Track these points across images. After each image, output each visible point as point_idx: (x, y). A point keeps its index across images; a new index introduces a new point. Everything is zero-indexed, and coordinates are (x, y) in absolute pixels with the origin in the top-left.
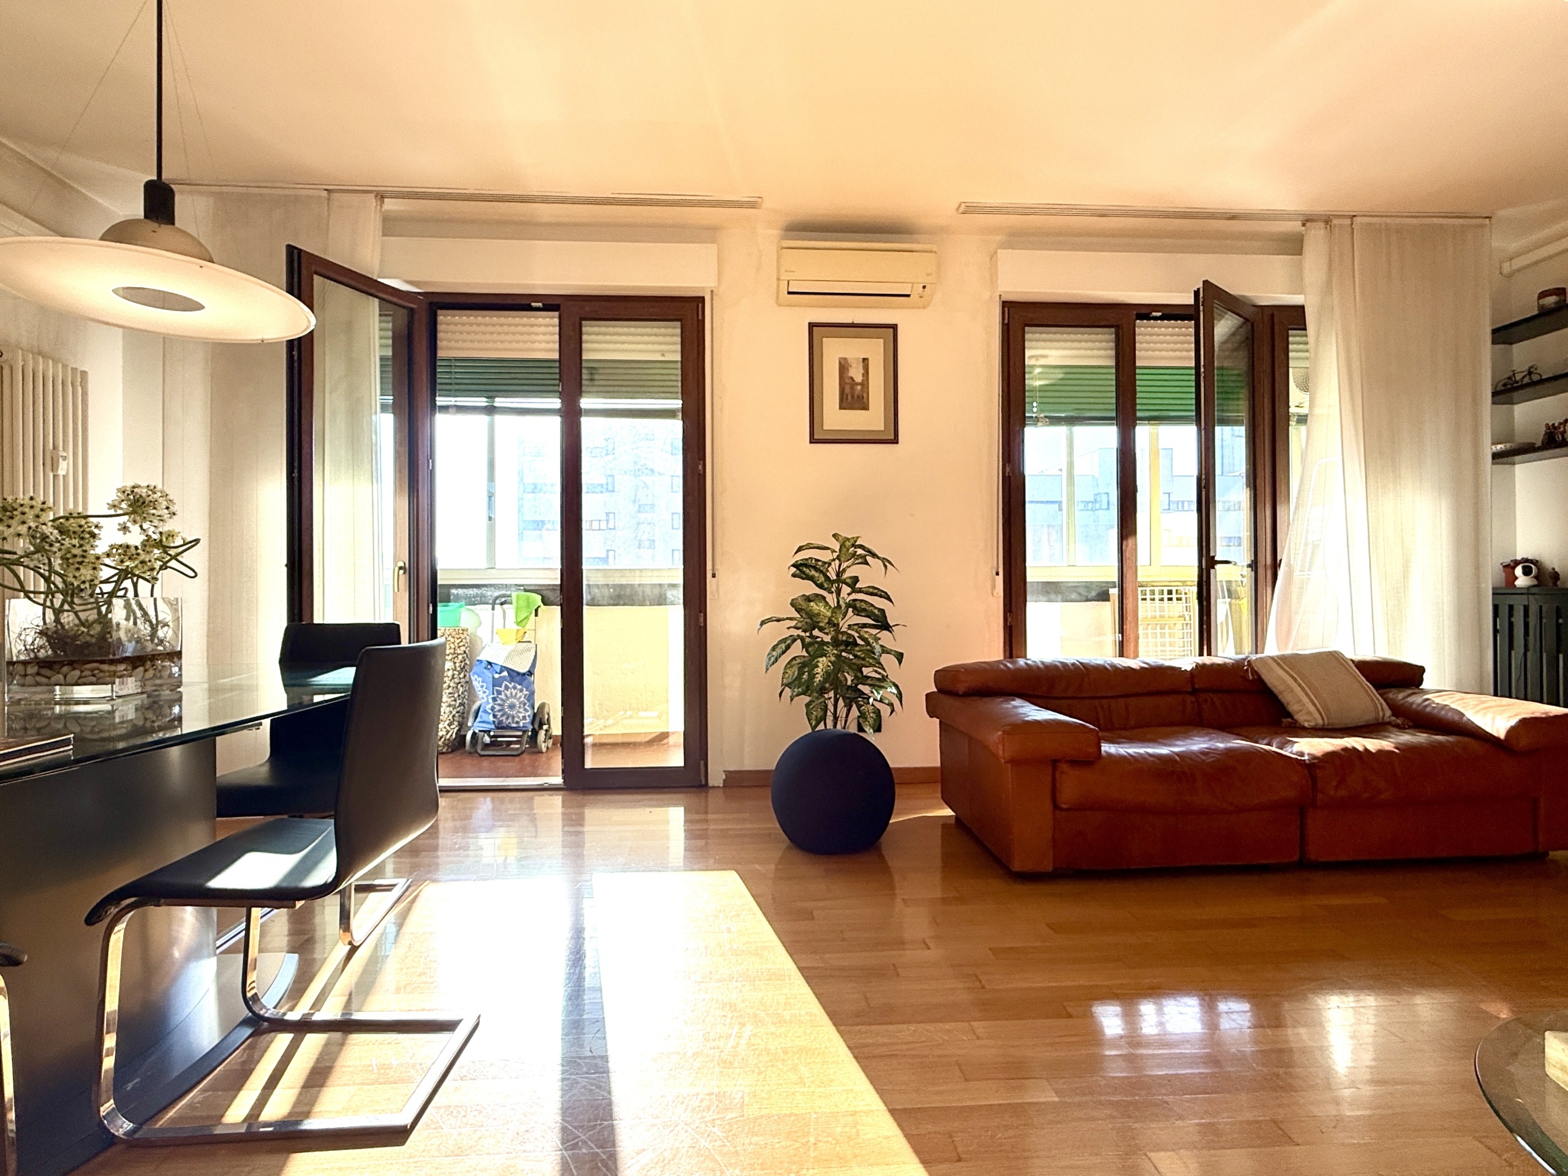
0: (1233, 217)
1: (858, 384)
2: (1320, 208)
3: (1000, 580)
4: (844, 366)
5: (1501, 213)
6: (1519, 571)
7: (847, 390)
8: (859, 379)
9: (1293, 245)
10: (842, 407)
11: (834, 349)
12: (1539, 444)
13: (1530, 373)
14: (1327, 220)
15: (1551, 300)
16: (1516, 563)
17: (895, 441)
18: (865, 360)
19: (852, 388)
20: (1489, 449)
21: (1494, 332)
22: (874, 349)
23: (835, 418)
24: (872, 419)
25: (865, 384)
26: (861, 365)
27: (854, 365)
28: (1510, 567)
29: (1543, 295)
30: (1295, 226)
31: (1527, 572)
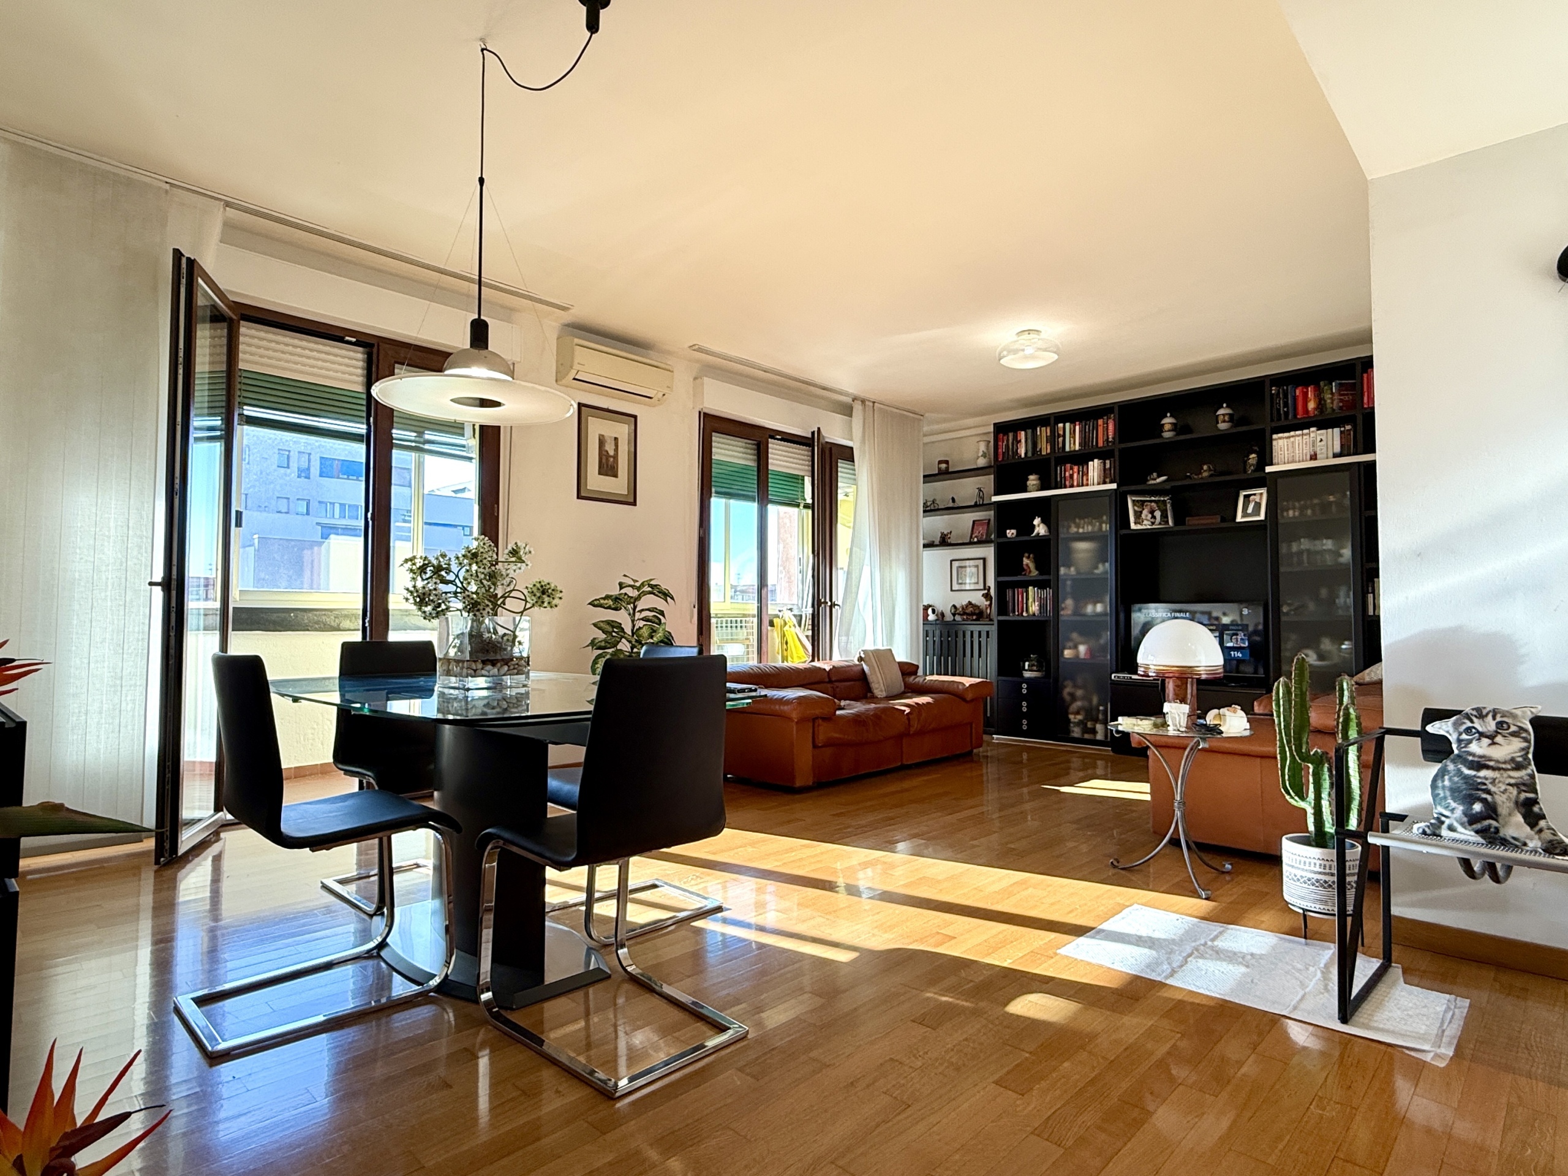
0: (824, 389)
1: (611, 457)
2: (862, 395)
3: (696, 610)
4: (602, 442)
5: (927, 415)
6: (930, 611)
7: (604, 461)
8: (612, 453)
9: (847, 410)
10: (600, 473)
11: (596, 427)
12: (937, 542)
13: (934, 502)
14: (863, 401)
15: (943, 466)
16: (930, 606)
17: (634, 504)
18: (616, 439)
19: (607, 460)
20: (922, 542)
21: (925, 476)
22: (622, 430)
23: (596, 482)
24: (618, 485)
25: (616, 457)
26: (613, 442)
27: (609, 441)
28: (926, 608)
29: (940, 462)
30: (849, 400)
31: (934, 611)
